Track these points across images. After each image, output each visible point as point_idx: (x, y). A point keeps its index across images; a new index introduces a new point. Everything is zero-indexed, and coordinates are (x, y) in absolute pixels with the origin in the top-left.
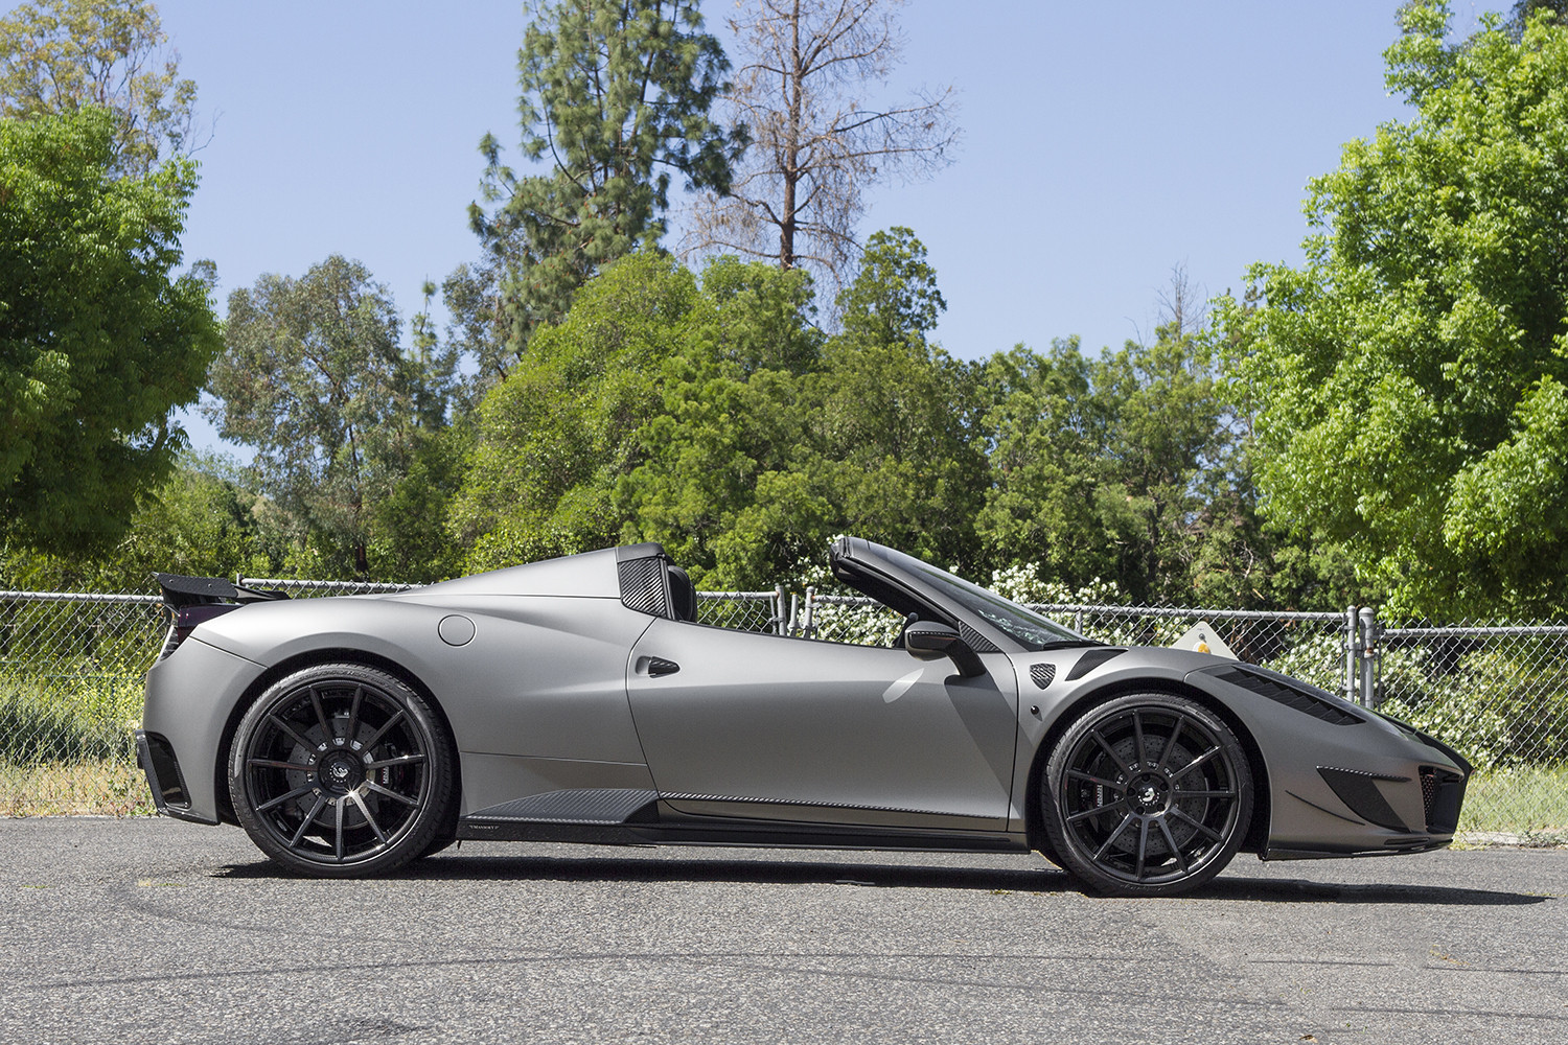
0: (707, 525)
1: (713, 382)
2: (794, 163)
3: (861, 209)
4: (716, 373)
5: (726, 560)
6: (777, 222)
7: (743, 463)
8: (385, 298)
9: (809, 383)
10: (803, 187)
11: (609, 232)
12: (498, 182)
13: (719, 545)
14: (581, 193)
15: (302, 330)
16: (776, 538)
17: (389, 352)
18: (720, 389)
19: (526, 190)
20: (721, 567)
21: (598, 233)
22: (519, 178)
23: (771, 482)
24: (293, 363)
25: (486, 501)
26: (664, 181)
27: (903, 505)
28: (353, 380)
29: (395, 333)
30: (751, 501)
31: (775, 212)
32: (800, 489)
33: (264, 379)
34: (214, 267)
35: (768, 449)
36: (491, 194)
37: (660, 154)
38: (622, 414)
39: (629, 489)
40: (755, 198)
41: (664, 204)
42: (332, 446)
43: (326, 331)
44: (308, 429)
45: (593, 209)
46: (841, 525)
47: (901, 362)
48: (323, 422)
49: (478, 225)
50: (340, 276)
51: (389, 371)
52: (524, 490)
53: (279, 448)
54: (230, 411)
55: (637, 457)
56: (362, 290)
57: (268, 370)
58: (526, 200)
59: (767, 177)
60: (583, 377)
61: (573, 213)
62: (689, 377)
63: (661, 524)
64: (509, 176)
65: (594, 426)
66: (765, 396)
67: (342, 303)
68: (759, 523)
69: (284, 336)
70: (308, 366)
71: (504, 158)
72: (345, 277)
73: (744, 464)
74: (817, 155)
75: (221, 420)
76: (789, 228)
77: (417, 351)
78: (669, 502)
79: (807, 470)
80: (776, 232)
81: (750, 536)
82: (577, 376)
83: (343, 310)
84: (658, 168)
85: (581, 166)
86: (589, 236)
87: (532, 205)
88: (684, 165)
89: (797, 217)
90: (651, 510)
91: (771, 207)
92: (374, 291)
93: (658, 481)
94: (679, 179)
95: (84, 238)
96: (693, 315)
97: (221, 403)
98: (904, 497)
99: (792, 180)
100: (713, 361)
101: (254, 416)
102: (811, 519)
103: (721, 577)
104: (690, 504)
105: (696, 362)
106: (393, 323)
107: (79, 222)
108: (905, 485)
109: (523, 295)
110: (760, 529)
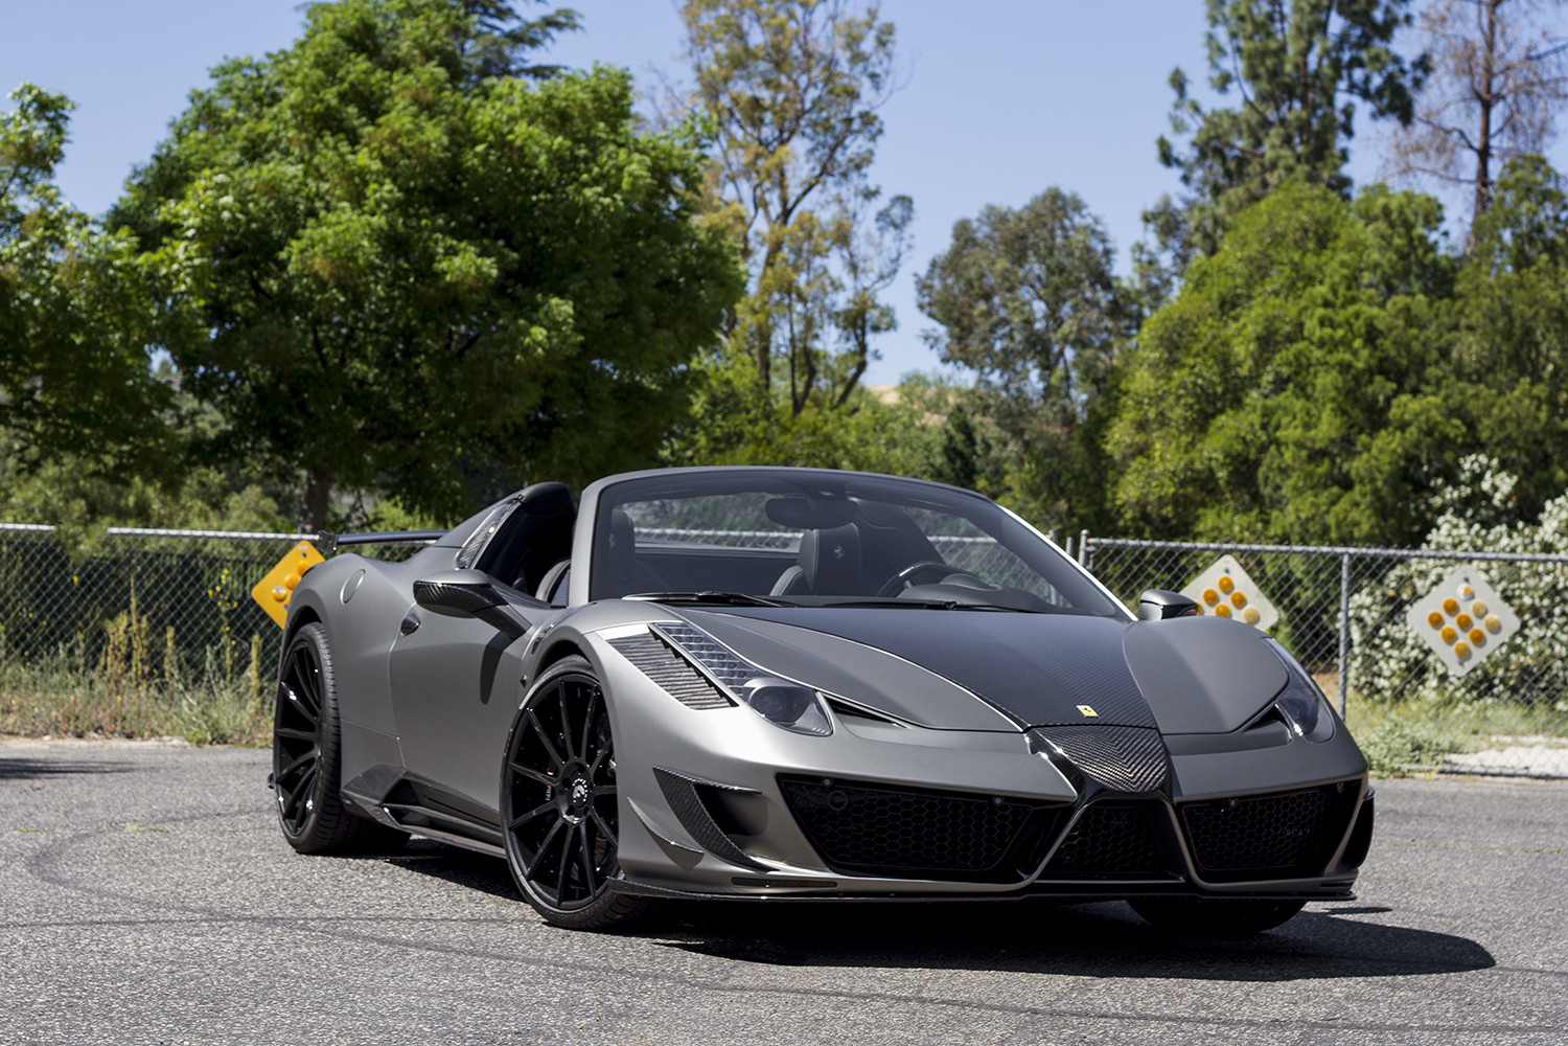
0: (1347, 446)
1: (1351, 309)
2: (1488, 90)
3: (1554, 134)
4: (1353, 300)
5: (1362, 481)
6: (1471, 147)
7: (1380, 387)
8: (1099, 228)
9: (1443, 309)
10: (1498, 113)
11: (1292, 161)
12: (1185, 115)
13: (1356, 466)
14: (1266, 124)
15: (1020, 260)
16: (1411, 459)
17: (1103, 280)
18: (1357, 315)
19: (1213, 121)
20: (1357, 488)
21: (1281, 163)
22: (1206, 109)
23: (1406, 406)
24: (1011, 290)
25: (1142, 426)
26: (1348, 112)
27: (1537, 427)
28: (1066, 309)
29: (1109, 262)
30: (1385, 424)
31: (1470, 138)
32: (1434, 413)
33: (982, 306)
34: (910, 201)
35: (1405, 373)
36: (1179, 127)
37: (1343, 85)
38: (1267, 342)
39: (1267, 413)
40: (1449, 125)
41: (1349, 132)
42: (1047, 367)
43: (1041, 260)
44: (1022, 355)
45: (1277, 142)
46: (1475, 446)
47: (1532, 287)
48: (1040, 348)
49: (1167, 158)
50: (1057, 205)
51: (1104, 298)
52: (1178, 413)
53: (997, 373)
54: (951, 336)
55: (1280, 384)
56: (1077, 220)
57: (987, 297)
58: (1212, 133)
59: (1461, 105)
60: (1234, 306)
61: (1258, 143)
62: (1327, 304)
63: (1299, 445)
64: (1196, 109)
65: (1243, 350)
66: (1401, 323)
67: (1059, 232)
68: (1393, 446)
69: (1002, 264)
70: (1025, 293)
71: (1193, 92)
72: (1063, 208)
73: (1383, 387)
74: (1511, 83)
75: (942, 346)
76: (1484, 154)
77: (1136, 277)
78: (1307, 426)
79: (1443, 393)
80: (1470, 160)
81: (1385, 458)
82: (1229, 305)
83: (1059, 240)
84: (1341, 99)
85: (1264, 97)
86: (1274, 166)
87: (1218, 137)
88: (1366, 95)
89: (1494, 142)
90: (1290, 432)
91: (1466, 132)
92: (1089, 221)
93: (1299, 404)
94: (1363, 109)
95: (588, 192)
96: (1340, 243)
97: (942, 330)
98: (1537, 419)
99: (1487, 107)
100: (1349, 288)
101: (974, 343)
102: (1444, 443)
103: (1358, 498)
104: (1327, 427)
105: (1334, 292)
106: (1107, 252)
107: (585, 177)
108: (1538, 408)
109: (1209, 224)
110: (1394, 451)
